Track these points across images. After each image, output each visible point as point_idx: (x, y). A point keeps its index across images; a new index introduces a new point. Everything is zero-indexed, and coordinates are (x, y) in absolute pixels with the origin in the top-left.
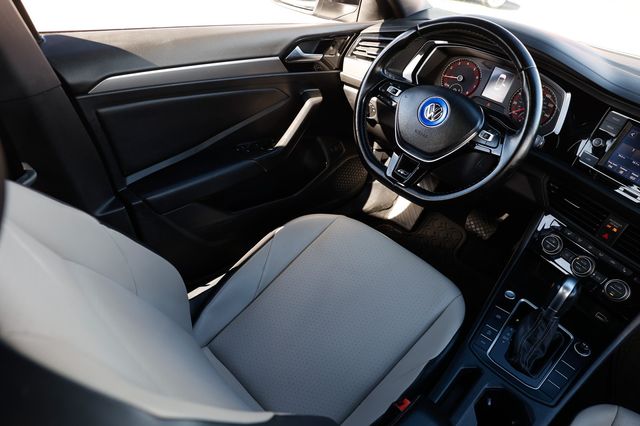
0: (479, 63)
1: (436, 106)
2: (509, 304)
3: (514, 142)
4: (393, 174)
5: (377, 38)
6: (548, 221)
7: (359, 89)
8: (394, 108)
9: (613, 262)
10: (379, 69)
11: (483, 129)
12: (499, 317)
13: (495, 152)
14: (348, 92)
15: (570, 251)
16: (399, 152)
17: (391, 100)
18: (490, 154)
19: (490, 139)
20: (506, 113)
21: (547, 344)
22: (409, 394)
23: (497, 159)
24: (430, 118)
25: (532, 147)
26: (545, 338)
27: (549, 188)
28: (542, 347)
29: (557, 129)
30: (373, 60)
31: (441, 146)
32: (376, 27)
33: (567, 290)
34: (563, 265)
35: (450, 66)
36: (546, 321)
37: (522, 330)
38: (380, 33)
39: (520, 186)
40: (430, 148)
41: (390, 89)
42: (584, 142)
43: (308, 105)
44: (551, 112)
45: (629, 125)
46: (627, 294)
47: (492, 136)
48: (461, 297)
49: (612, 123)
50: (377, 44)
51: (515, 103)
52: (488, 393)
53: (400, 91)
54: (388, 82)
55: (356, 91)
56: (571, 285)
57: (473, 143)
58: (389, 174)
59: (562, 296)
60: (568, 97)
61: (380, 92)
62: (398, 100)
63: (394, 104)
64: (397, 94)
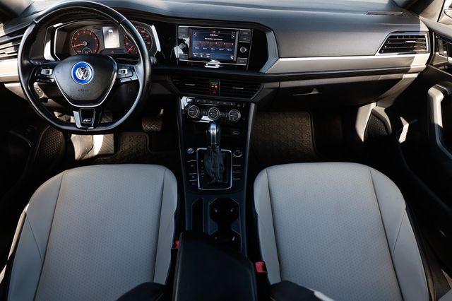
0: (91, 29)
1: (82, 69)
2: (193, 156)
3: (140, 67)
4: (82, 124)
5: (7, 40)
6: (184, 101)
7: (20, 81)
8: (55, 83)
9: (225, 103)
10: (26, 62)
11: (118, 69)
12: (192, 166)
13: (134, 78)
14: (11, 88)
15: (204, 109)
16: (77, 109)
17: (49, 79)
18: (132, 81)
19: (126, 72)
20: (126, 52)
21: (222, 163)
22: (176, 238)
23: (137, 82)
24: (83, 78)
25: (152, 65)
26: (219, 161)
27: (174, 83)
28: (221, 165)
29: (159, 48)
30: (16, 57)
31: (100, 92)
33: (214, 130)
34: (206, 119)
35: (73, 38)
36: (215, 152)
37: (206, 164)
38: (7, 35)
39: (159, 90)
40: (94, 96)
41: (43, 72)
42: (175, 48)
44: (149, 40)
46: (239, 115)
47: (126, 70)
48: (167, 169)
49: (183, 33)
50: (11, 44)
51: (127, 44)
52: (213, 206)
53: (51, 70)
54: (39, 68)
55: (19, 84)
56: (213, 126)
57: (118, 79)
58: (79, 125)
59: (213, 135)
60: (153, 28)
61: (37, 77)
62: (53, 76)
63: (53, 81)
64: (51, 73)
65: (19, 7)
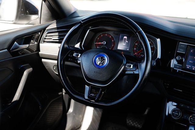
0: (111, 34)
3: (143, 65)
4: (88, 97)
11: (126, 63)
13: (136, 72)
14: (45, 62)
16: (88, 85)
17: (77, 60)
18: (134, 74)
19: (132, 67)
20: (132, 54)
23: (138, 75)
24: (100, 64)
29: (159, 56)
32: (54, 25)
35: (97, 38)
40: (103, 79)
41: (74, 55)
42: (172, 61)
43: (26, 73)
45: (189, 47)
47: (132, 65)
49: (182, 48)
50: (57, 34)
51: (135, 49)
53: (80, 55)
56: (192, 128)
57: (124, 71)
58: (86, 97)
61: (70, 57)
62: (80, 59)
63: (79, 62)
64: (79, 56)
65: (69, 12)
